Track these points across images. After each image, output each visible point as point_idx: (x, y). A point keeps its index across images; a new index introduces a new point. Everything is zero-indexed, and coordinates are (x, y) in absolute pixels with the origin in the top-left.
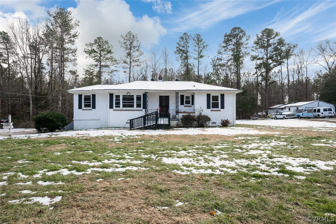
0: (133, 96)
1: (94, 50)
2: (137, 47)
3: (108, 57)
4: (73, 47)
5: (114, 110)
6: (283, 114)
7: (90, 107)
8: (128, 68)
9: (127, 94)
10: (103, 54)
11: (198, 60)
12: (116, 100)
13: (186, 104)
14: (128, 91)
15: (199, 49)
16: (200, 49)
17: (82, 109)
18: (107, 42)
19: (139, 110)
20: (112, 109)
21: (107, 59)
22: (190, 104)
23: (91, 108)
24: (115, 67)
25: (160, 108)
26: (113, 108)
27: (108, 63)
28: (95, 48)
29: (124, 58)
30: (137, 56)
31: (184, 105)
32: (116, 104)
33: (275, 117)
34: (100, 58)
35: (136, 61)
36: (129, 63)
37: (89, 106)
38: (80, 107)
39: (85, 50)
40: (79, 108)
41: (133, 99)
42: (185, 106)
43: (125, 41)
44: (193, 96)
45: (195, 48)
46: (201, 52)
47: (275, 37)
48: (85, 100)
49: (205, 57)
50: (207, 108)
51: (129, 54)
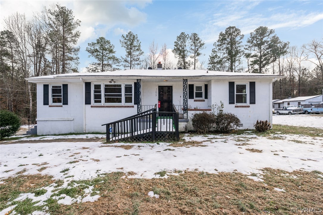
0: (120, 86)
1: (96, 49)
2: (138, 47)
3: (110, 56)
4: (76, 46)
5: (92, 107)
6: (288, 109)
7: (61, 102)
8: (128, 66)
9: (110, 82)
10: (105, 54)
11: (195, 59)
12: (95, 92)
13: (196, 97)
14: (112, 78)
15: (195, 47)
16: (197, 48)
17: (48, 105)
18: (108, 42)
19: (128, 107)
20: (90, 106)
21: (109, 58)
22: (201, 97)
23: (61, 104)
24: (117, 65)
25: (159, 103)
26: (90, 104)
27: (111, 62)
28: (97, 47)
29: (125, 57)
30: (138, 55)
31: (193, 98)
32: (95, 98)
33: (277, 112)
34: (103, 57)
35: (136, 61)
36: (130, 62)
37: (59, 101)
38: (46, 102)
39: (87, 50)
40: (44, 104)
41: (120, 90)
42: (195, 101)
43: (126, 41)
44: (206, 86)
45: (192, 47)
46: (197, 51)
47: (269, 34)
48: (53, 93)
49: (201, 55)
50: (230, 103)
51: (130, 53)
